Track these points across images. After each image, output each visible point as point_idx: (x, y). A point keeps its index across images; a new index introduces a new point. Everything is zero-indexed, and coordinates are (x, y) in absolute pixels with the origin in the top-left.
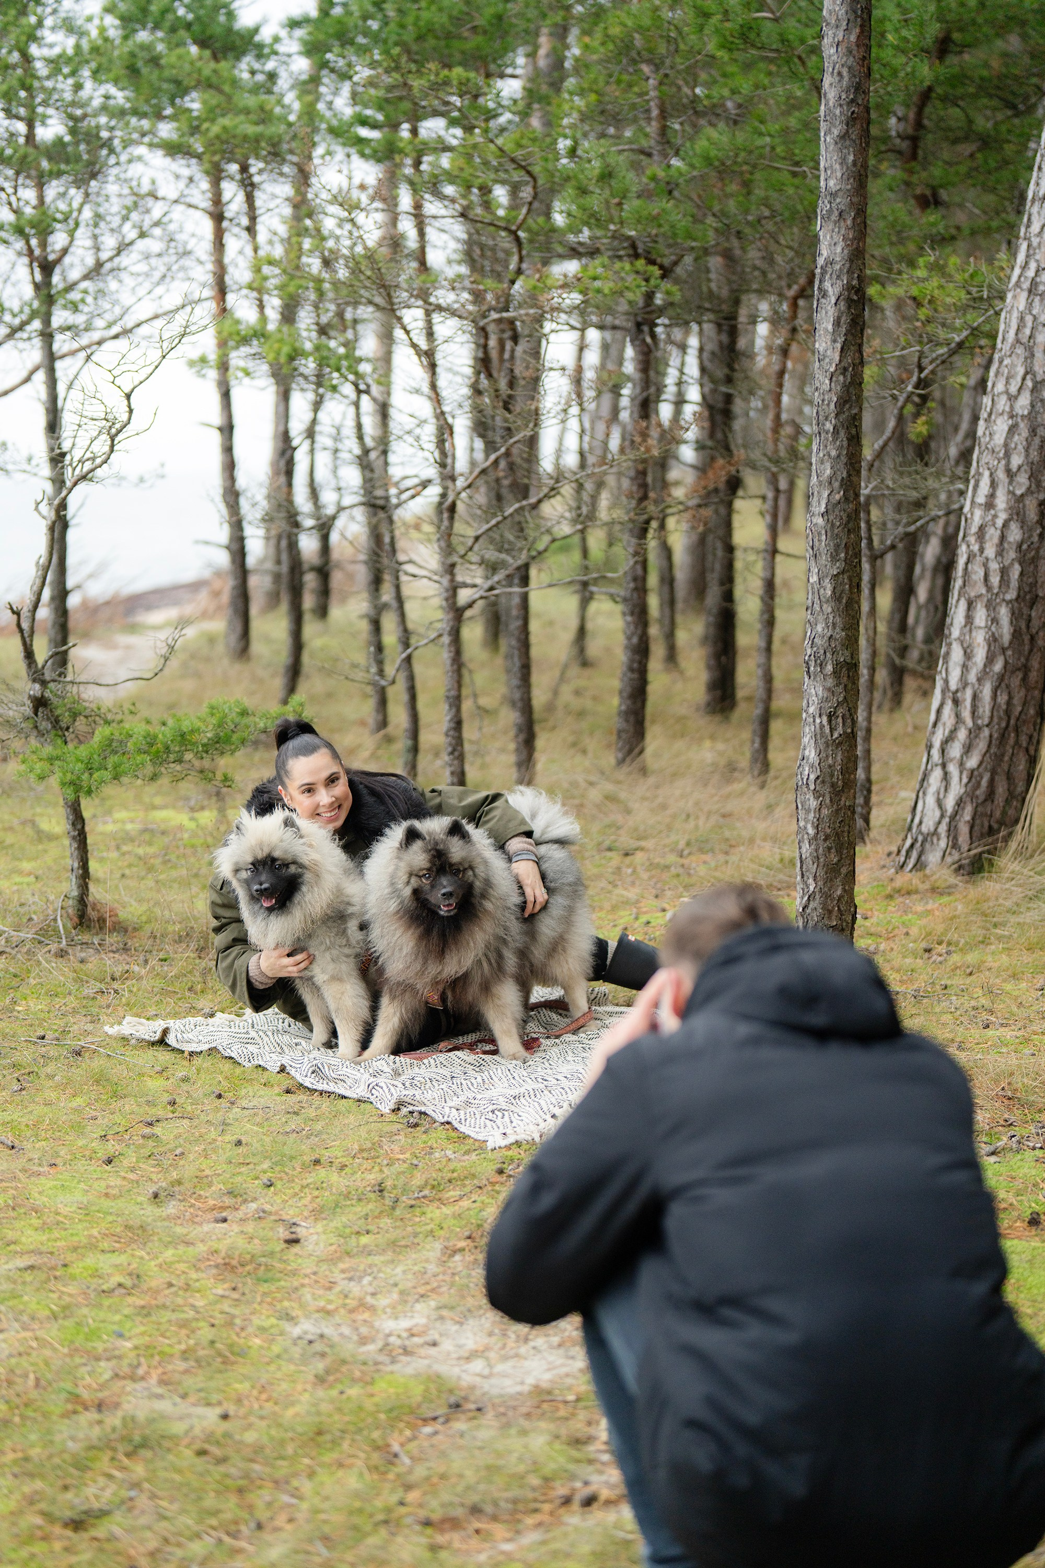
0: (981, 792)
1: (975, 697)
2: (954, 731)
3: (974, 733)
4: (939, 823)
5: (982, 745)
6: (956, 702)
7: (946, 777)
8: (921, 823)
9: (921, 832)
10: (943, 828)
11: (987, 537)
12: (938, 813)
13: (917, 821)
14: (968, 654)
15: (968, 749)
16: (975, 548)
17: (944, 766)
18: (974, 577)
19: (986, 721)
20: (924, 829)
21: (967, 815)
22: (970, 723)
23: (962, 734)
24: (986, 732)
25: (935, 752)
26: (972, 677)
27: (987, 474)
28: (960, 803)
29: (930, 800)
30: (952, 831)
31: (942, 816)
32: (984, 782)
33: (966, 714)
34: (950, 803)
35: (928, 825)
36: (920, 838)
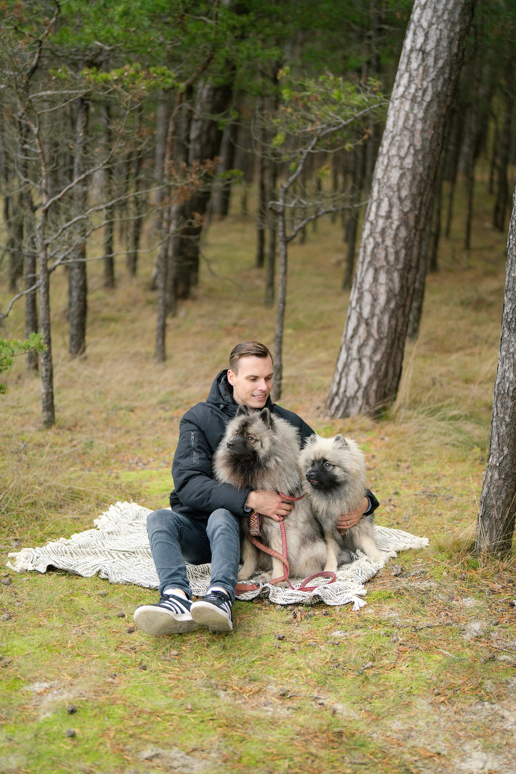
0: (381, 374)
1: (380, 322)
2: (366, 340)
3: (379, 342)
4: (358, 391)
5: (383, 348)
6: (367, 324)
7: (361, 366)
8: (345, 391)
9: (346, 397)
10: (360, 394)
11: (387, 234)
12: (356, 386)
13: (342, 390)
14: (375, 299)
15: (375, 351)
16: (379, 240)
17: (360, 360)
18: (378, 256)
19: (385, 335)
20: (348, 394)
21: (374, 387)
22: (376, 336)
23: (371, 342)
24: (385, 341)
25: (354, 353)
26: (377, 311)
27: (386, 200)
28: (370, 380)
29: (351, 379)
30: (366, 395)
31: (359, 388)
32: (383, 368)
33: (374, 331)
34: (364, 380)
35: (350, 392)
36: (345, 400)
